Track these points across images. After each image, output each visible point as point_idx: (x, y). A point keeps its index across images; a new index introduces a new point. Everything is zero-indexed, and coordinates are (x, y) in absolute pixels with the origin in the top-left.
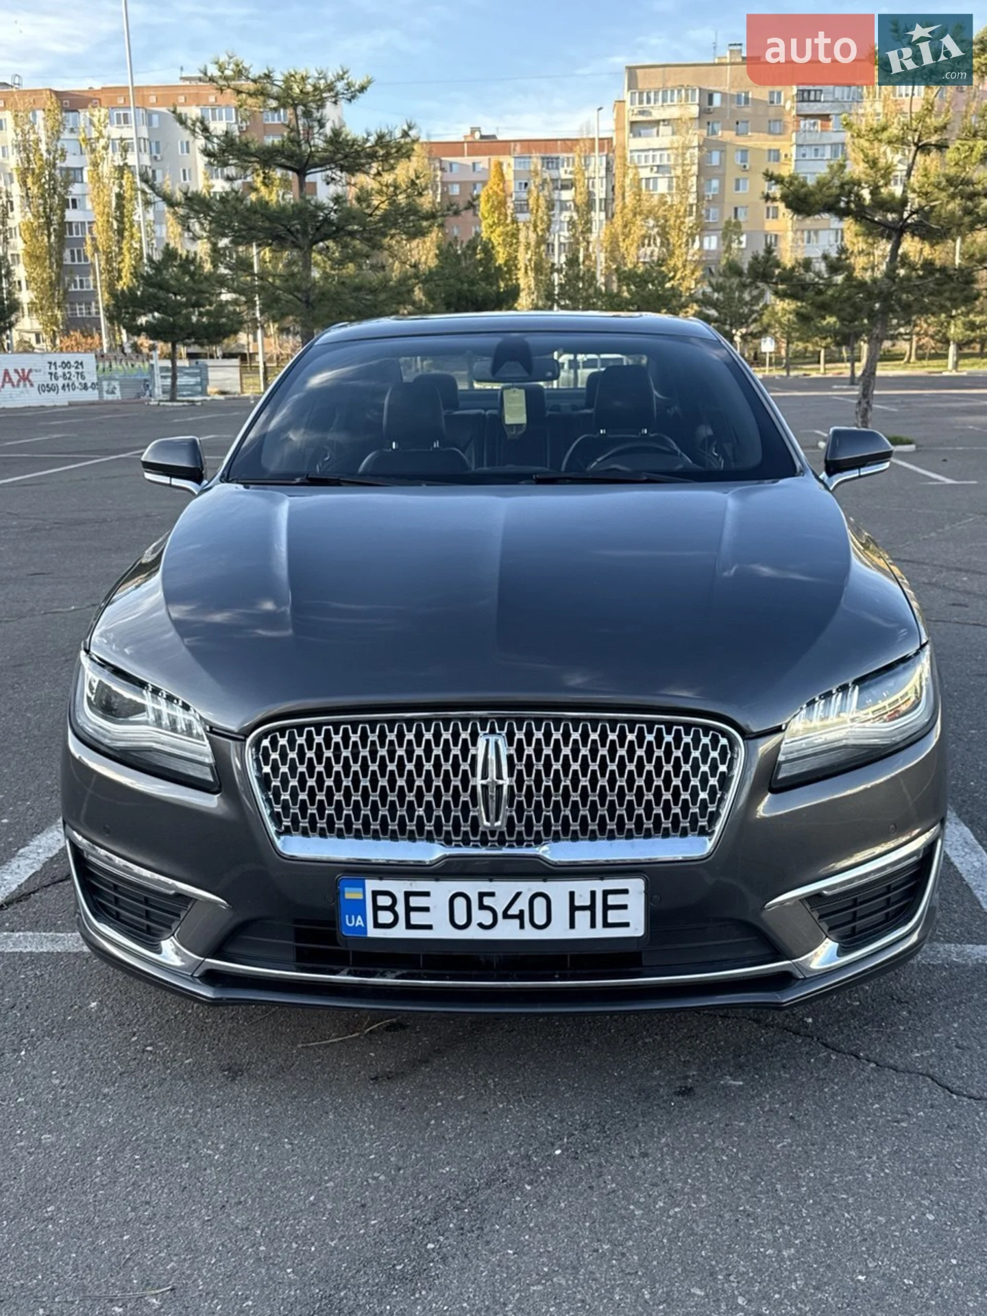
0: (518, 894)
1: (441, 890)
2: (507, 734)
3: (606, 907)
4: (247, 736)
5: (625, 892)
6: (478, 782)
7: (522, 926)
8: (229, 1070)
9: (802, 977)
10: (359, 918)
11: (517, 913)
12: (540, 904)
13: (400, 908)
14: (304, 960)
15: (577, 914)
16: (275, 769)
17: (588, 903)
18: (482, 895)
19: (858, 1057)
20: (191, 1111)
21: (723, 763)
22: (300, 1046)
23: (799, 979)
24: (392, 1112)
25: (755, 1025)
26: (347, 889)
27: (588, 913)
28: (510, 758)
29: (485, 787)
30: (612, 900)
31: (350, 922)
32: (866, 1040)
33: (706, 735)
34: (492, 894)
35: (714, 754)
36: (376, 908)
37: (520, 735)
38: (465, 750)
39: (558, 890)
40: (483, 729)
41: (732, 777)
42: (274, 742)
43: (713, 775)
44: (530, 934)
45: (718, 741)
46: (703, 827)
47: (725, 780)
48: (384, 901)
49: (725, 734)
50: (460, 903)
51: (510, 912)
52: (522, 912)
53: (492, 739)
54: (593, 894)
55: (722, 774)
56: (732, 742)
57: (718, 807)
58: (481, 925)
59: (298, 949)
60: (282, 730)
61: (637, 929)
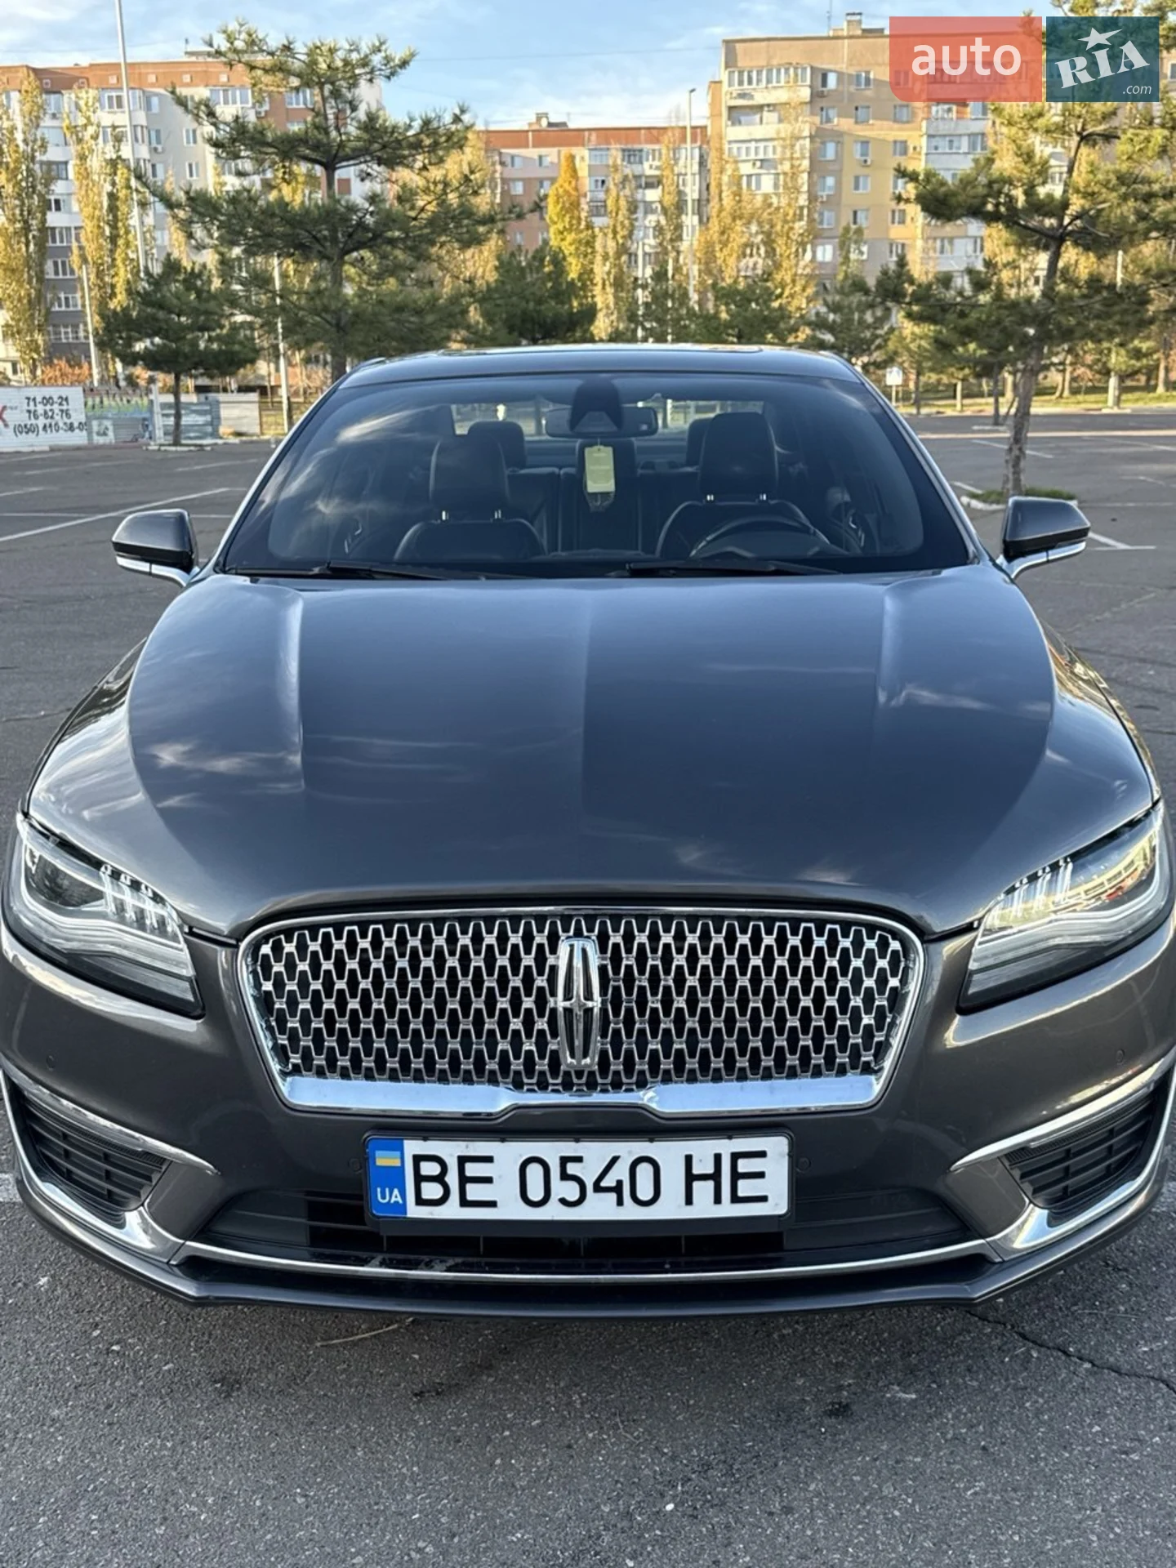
0: (615, 1160)
1: (508, 1154)
2: (598, 937)
3: (736, 1176)
4: (240, 940)
5: (762, 1154)
6: (559, 1003)
7: (620, 1202)
8: (223, 1380)
9: (999, 1260)
10: (396, 1192)
12: (644, 1171)
13: (452, 1179)
15: (696, 1185)
16: (279, 985)
17: (710, 1170)
18: (564, 1161)
19: (1065, 1353)
20: (169, 1445)
21: (894, 975)
22: (318, 1344)
23: (995, 1263)
24: (443, 1446)
26: (378, 1153)
27: (710, 1184)
28: (602, 970)
29: (568, 1011)
30: (744, 1166)
31: (384, 1197)
32: (1076, 1326)
33: (871, 936)
35: (882, 963)
36: (419, 1179)
37: (616, 938)
38: (541, 959)
39: (670, 1153)
40: (566, 930)
41: (907, 993)
43: (881, 992)
44: (631, 1212)
45: (887, 945)
46: (867, 1064)
47: (897, 998)
48: (430, 1168)
49: (896, 935)
51: (603, 1184)
52: (620, 1183)
53: (578, 944)
54: (718, 1158)
55: (894, 989)
56: (907, 947)
57: (888, 1035)
58: (563, 1201)
59: (312, 1228)
60: (288, 933)
61: (778, 1204)
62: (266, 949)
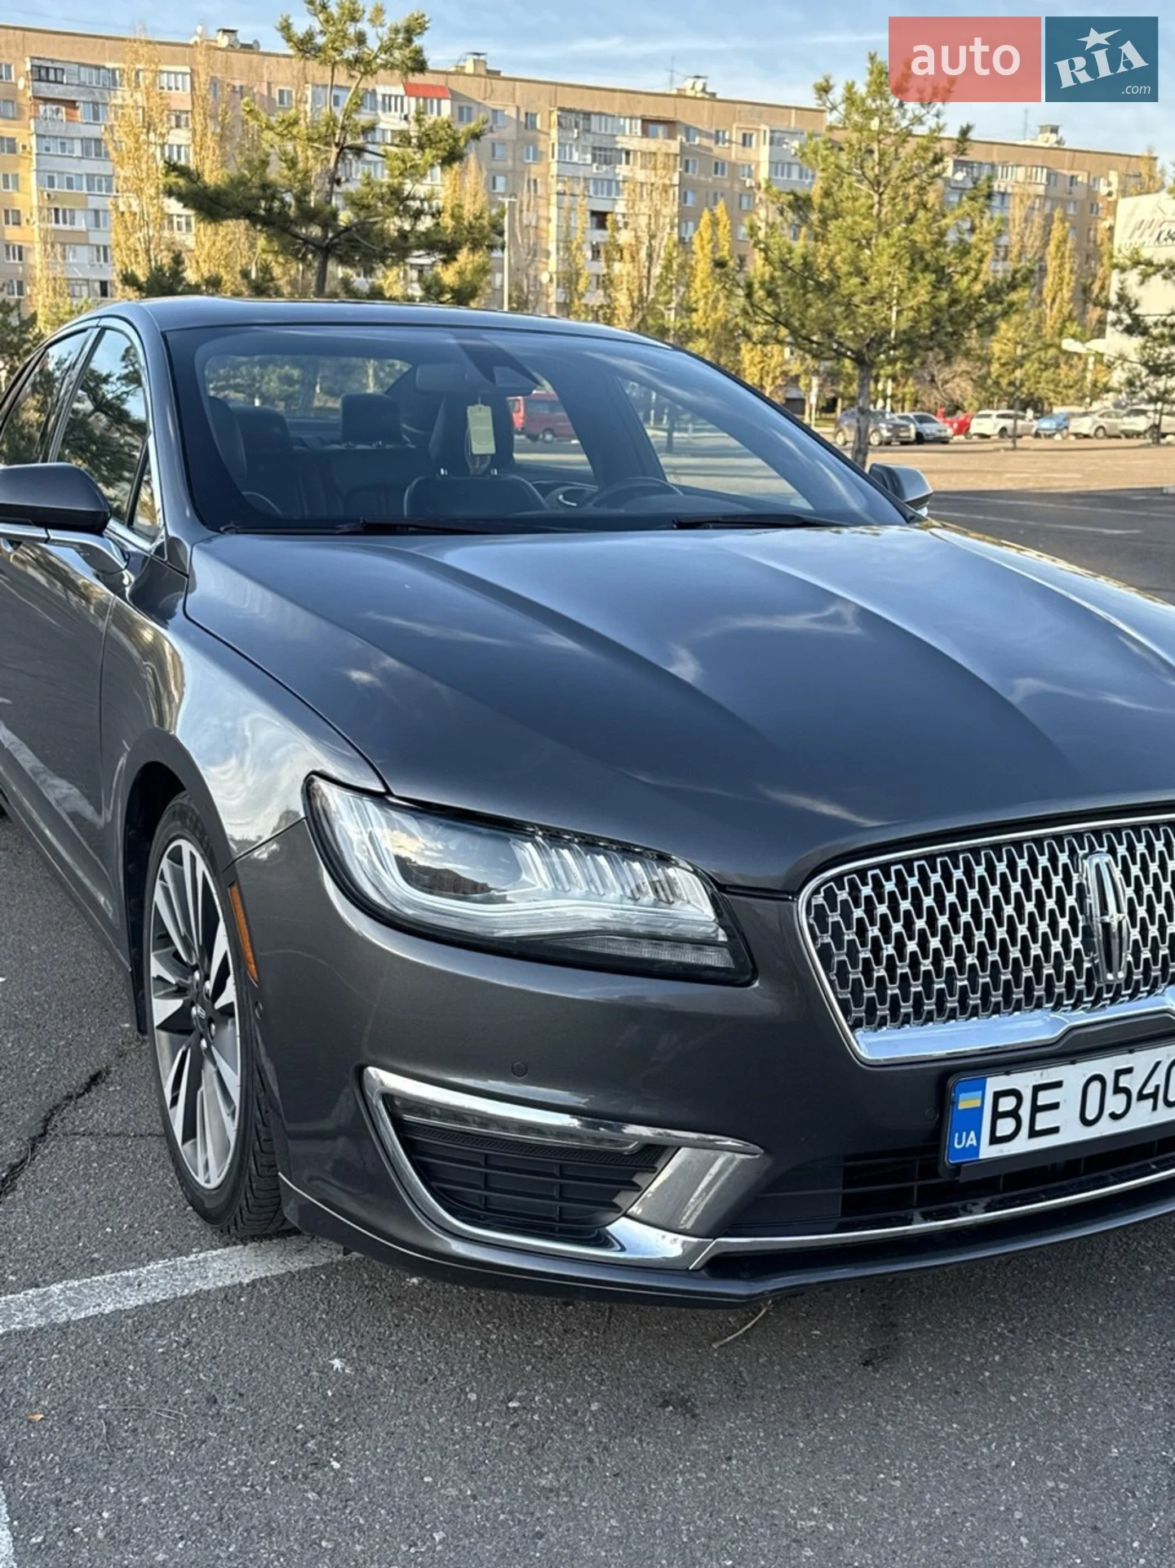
0: (1156, 1065)
1: (1073, 1075)
4: (795, 894)
6: (1097, 919)
7: (1155, 1107)
10: (972, 1134)
11: (1152, 1090)
13: (1025, 1112)
14: (855, 1212)
16: (837, 935)
18: (1118, 1074)
26: (962, 1096)
29: (1107, 926)
31: (959, 1143)
34: (1129, 1071)
36: (997, 1115)
37: (1122, 851)
42: (831, 898)
44: (1150, 1119)
48: (1007, 1104)
51: (1145, 1092)
52: (1157, 1088)
53: (1101, 859)
58: (1112, 1116)
59: (845, 1196)
60: (840, 880)
62: (819, 899)
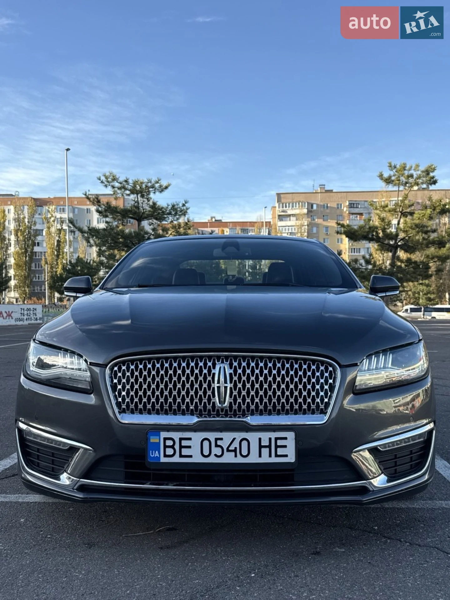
0: (234, 439)
1: (197, 437)
2: (229, 364)
3: (277, 447)
4: (107, 366)
5: (286, 438)
6: (216, 385)
7: (236, 456)
8: (88, 544)
9: (372, 490)
10: (157, 452)
11: (233, 449)
12: (244, 443)
13: (177, 447)
14: (128, 478)
15: (263, 449)
16: (120, 381)
17: (268, 444)
18: (217, 439)
19: (400, 541)
21: (331, 379)
22: (124, 536)
23: (370, 491)
24: (169, 560)
25: (350, 530)
26: (151, 437)
27: (268, 449)
28: (231, 374)
29: (219, 388)
30: (280, 443)
31: (152, 454)
32: (404, 535)
33: (322, 365)
34: (221, 439)
35: (327, 375)
36: (165, 447)
37: (235, 364)
38: (210, 371)
39: (253, 437)
40: (218, 361)
41: (335, 386)
42: (120, 369)
43: (326, 384)
44: (240, 460)
45: (328, 369)
46: (322, 409)
47: (332, 387)
48: (169, 443)
49: (331, 365)
50: (206, 443)
51: (230, 449)
52: (236, 448)
53: (222, 365)
54: (270, 439)
55: (330, 384)
56: (335, 370)
57: (329, 400)
58: (216, 455)
59: (126, 472)
60: (124, 363)
61: (291, 458)
62: (116, 369)
